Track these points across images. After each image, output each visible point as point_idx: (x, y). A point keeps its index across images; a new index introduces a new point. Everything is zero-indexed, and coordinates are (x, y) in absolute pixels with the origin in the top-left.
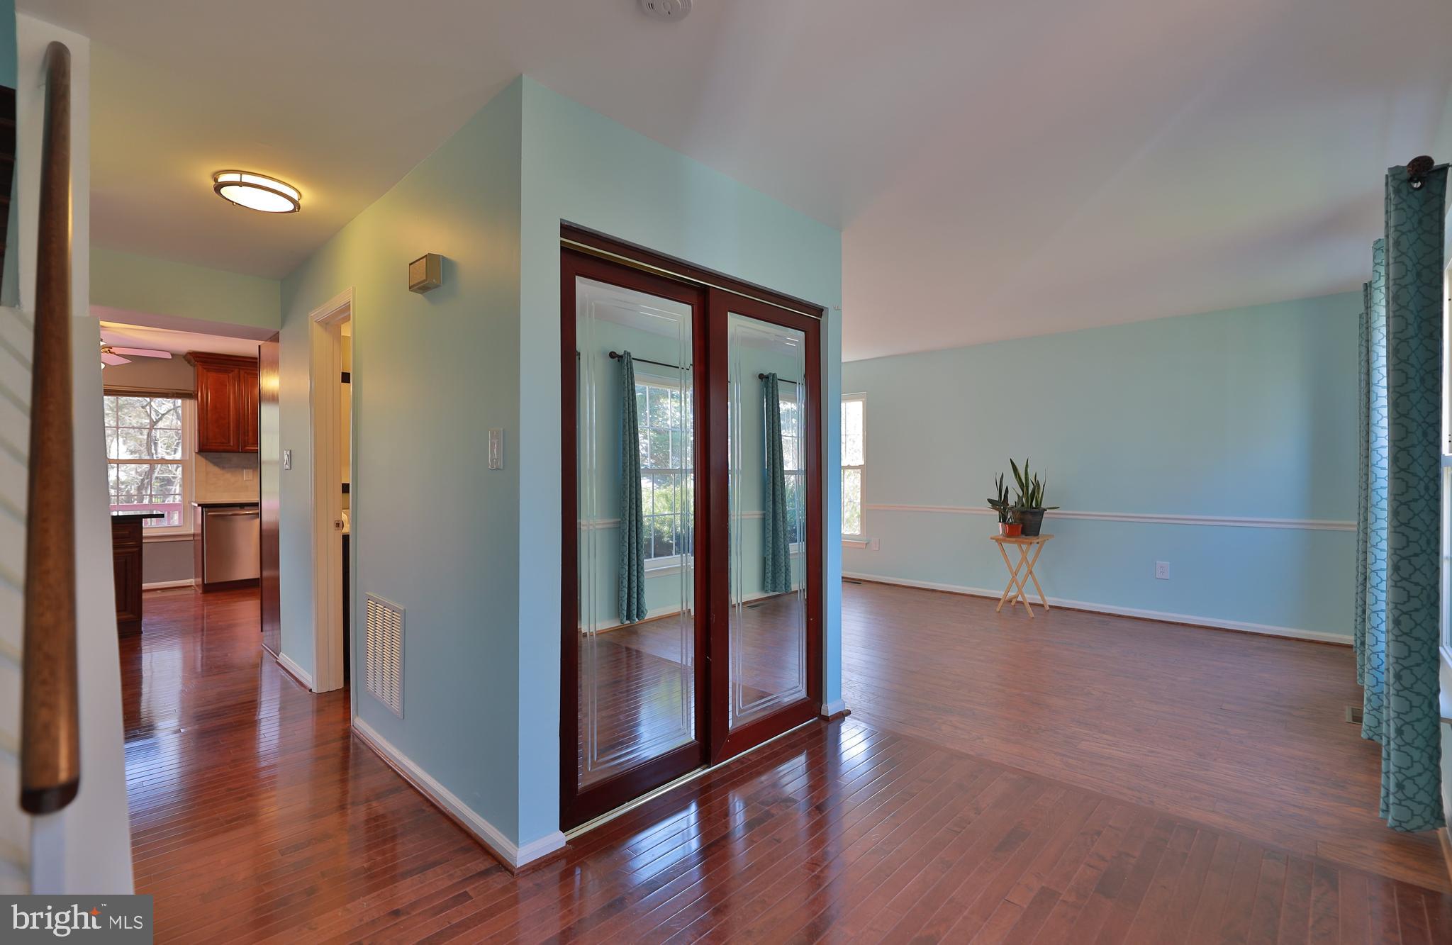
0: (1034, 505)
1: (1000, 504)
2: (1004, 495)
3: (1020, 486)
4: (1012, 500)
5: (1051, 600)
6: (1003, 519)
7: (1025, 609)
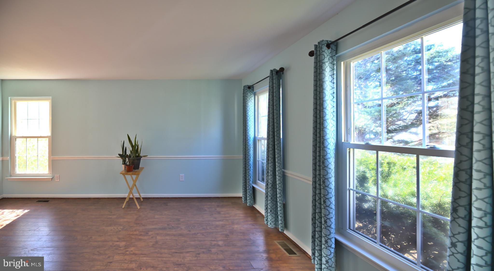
0: (137, 155)
1: (123, 156)
2: (124, 149)
3: (132, 147)
4: (128, 153)
5: (143, 195)
6: (124, 163)
7: (134, 200)
